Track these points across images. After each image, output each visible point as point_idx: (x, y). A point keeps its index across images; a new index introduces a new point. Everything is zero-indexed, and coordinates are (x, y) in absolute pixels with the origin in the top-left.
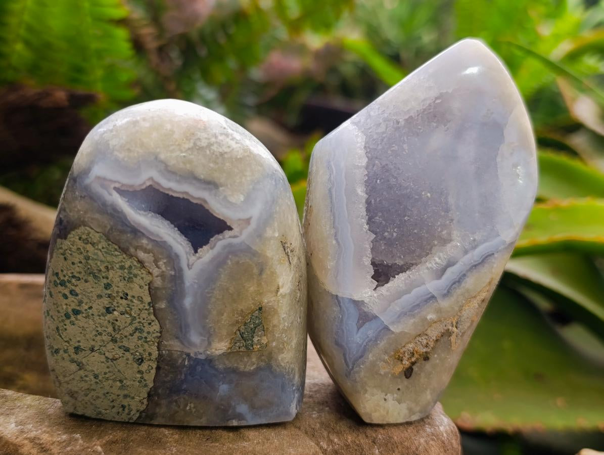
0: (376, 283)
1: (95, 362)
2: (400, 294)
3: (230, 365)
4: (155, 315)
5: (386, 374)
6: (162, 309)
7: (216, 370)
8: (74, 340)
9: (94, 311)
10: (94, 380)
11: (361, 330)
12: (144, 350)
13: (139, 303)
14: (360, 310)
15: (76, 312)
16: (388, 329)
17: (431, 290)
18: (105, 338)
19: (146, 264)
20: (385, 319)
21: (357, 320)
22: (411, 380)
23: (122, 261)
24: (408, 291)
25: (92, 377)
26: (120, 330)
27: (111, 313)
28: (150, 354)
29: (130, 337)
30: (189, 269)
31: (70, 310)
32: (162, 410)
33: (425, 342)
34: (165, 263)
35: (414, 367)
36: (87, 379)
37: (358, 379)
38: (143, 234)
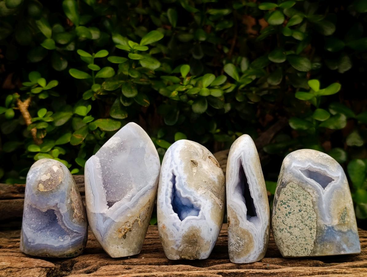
0: (108, 207)
1: (296, 231)
2: (116, 209)
3: (339, 229)
4: (314, 211)
5: (116, 238)
6: (316, 209)
7: (335, 231)
8: (289, 224)
9: (295, 212)
10: (296, 239)
11: (104, 223)
12: (312, 225)
13: (309, 207)
14: (103, 216)
15: (289, 213)
16: (114, 221)
17: (127, 206)
18: (299, 221)
19: (310, 193)
20: (112, 218)
21: (102, 220)
22: (126, 239)
23: (303, 193)
24: (119, 207)
25: (295, 238)
26: (304, 218)
27: (301, 212)
28: (314, 226)
29: (307, 220)
30: (323, 194)
31: (287, 213)
32: (318, 249)
33: (128, 225)
34: (316, 193)
35: (126, 234)
36: (293, 239)
37: (106, 241)
38: (309, 183)
